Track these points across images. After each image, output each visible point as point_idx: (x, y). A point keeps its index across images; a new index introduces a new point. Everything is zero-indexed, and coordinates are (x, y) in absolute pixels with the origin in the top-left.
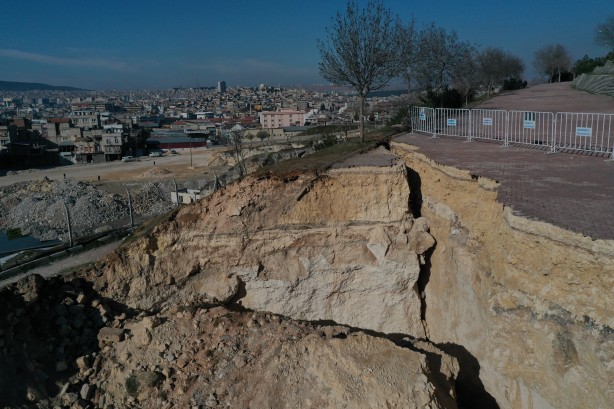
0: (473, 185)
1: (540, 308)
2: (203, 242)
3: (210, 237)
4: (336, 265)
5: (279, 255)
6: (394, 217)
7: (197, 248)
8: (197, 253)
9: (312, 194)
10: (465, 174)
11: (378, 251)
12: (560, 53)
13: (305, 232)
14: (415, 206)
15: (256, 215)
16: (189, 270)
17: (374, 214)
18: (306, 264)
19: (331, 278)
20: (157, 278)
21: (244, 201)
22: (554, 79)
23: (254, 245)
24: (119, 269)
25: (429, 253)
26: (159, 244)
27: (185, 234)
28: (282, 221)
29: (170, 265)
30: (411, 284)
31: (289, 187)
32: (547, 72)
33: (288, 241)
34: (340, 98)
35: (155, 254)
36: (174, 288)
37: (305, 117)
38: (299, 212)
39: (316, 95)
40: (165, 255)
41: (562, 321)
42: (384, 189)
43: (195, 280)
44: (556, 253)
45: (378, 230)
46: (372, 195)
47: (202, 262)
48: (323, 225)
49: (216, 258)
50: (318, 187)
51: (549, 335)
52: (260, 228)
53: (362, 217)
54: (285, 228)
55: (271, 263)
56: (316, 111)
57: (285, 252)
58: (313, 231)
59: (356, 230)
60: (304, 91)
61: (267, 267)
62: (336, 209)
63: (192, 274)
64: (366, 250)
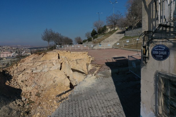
0: (67, 53)
1: (74, 60)
2: (26, 65)
3: (27, 64)
4: (48, 67)
5: (39, 66)
6: (56, 59)
7: (24, 66)
8: (24, 67)
9: (44, 56)
10: (66, 51)
11: (54, 64)
12: (80, 38)
13: (43, 62)
14: (59, 58)
15: (35, 60)
16: (24, 69)
17: (53, 59)
18: (43, 67)
19: (47, 69)
20: (18, 70)
21: (33, 57)
22: (79, 44)
23: (35, 65)
24: (12, 69)
25: (61, 64)
26: (18, 65)
27: (22, 63)
28: (39, 60)
29: (20, 69)
30: (59, 69)
31: (40, 55)
32: (78, 43)
33: (40, 63)
34: (22, 49)
35: (18, 67)
36: (21, 72)
37: (12, 54)
38: (42, 59)
39: (14, 48)
40: (19, 67)
41: (76, 60)
42: (55, 55)
43: (24, 71)
44: (75, 54)
45: (54, 61)
46: (53, 56)
47: (26, 68)
48: (46, 61)
49: (28, 67)
50: (45, 55)
51: (75, 62)
52: (36, 62)
53: (52, 59)
54: (40, 62)
55: (38, 67)
56: (15, 53)
57: (40, 65)
58: (44, 62)
59: (51, 61)
60: (9, 47)
61: (37, 68)
62: (48, 58)
63: (24, 70)
64: (53, 64)
